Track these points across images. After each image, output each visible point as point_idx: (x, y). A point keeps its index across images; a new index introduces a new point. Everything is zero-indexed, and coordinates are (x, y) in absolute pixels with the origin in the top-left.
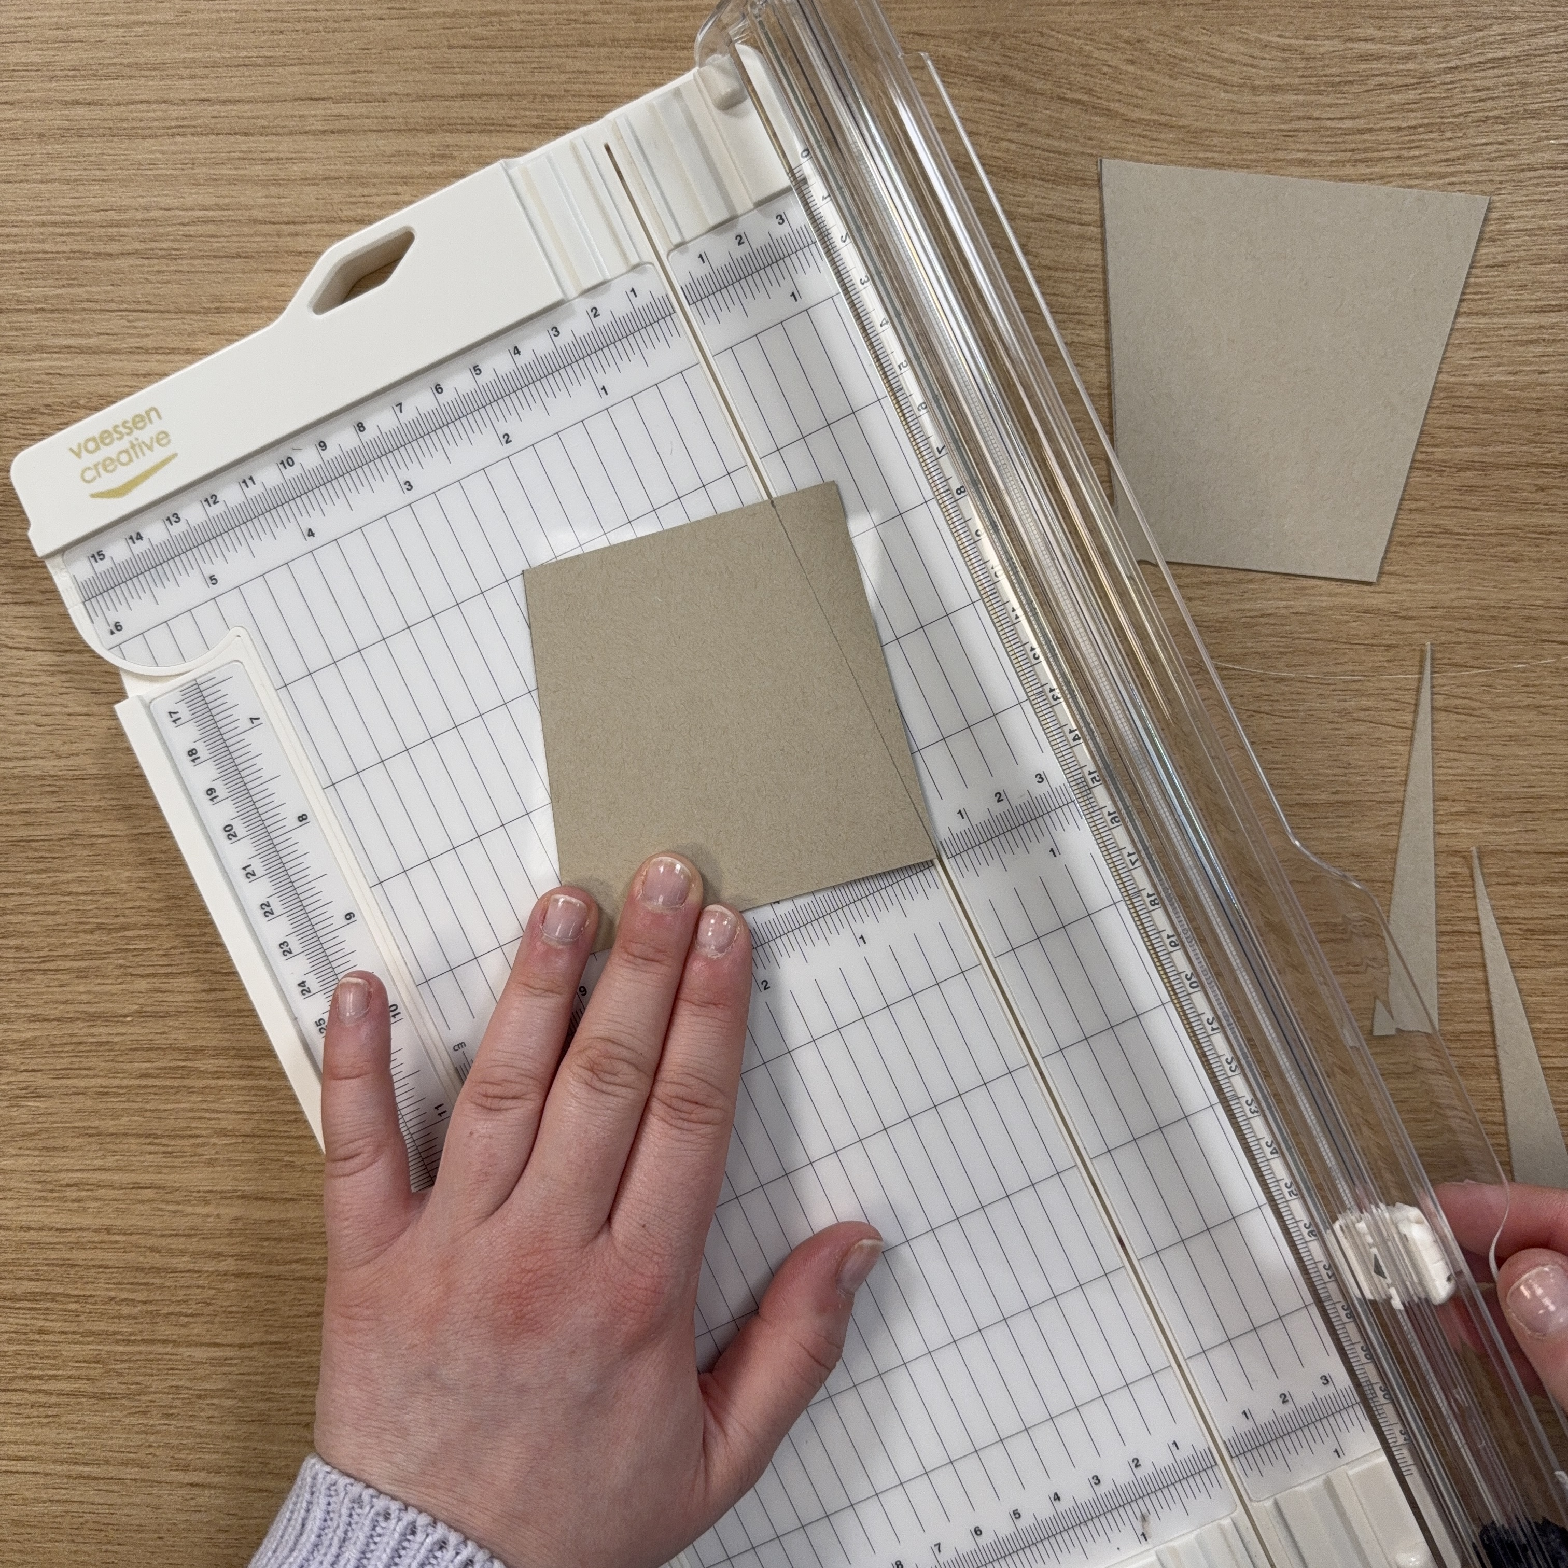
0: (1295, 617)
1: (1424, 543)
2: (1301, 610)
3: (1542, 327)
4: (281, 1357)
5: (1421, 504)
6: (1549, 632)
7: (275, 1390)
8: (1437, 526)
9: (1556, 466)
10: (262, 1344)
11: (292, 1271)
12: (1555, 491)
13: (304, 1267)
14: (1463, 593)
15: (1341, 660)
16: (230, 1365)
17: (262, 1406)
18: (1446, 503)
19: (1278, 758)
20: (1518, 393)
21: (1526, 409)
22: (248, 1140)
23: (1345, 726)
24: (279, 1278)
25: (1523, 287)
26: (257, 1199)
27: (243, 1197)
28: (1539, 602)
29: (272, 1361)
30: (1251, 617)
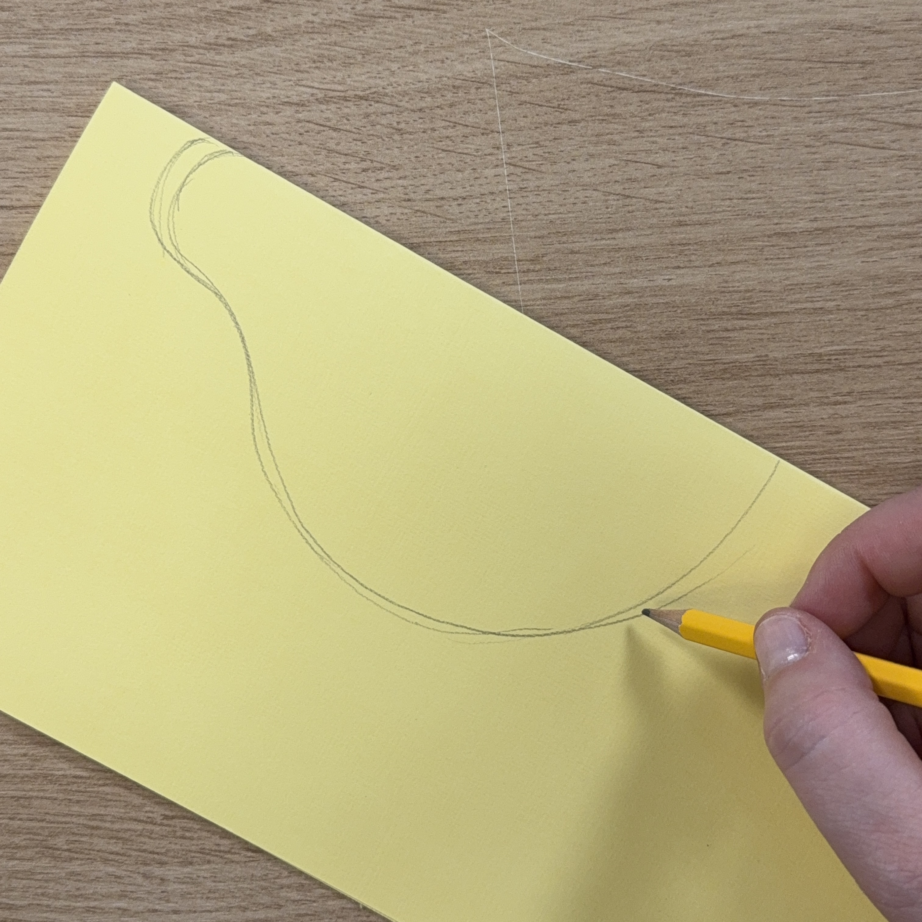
0: (766, 37)
2: (773, 29)
15: (816, 79)
19: (754, 186)
23: (821, 149)
30: (723, 39)
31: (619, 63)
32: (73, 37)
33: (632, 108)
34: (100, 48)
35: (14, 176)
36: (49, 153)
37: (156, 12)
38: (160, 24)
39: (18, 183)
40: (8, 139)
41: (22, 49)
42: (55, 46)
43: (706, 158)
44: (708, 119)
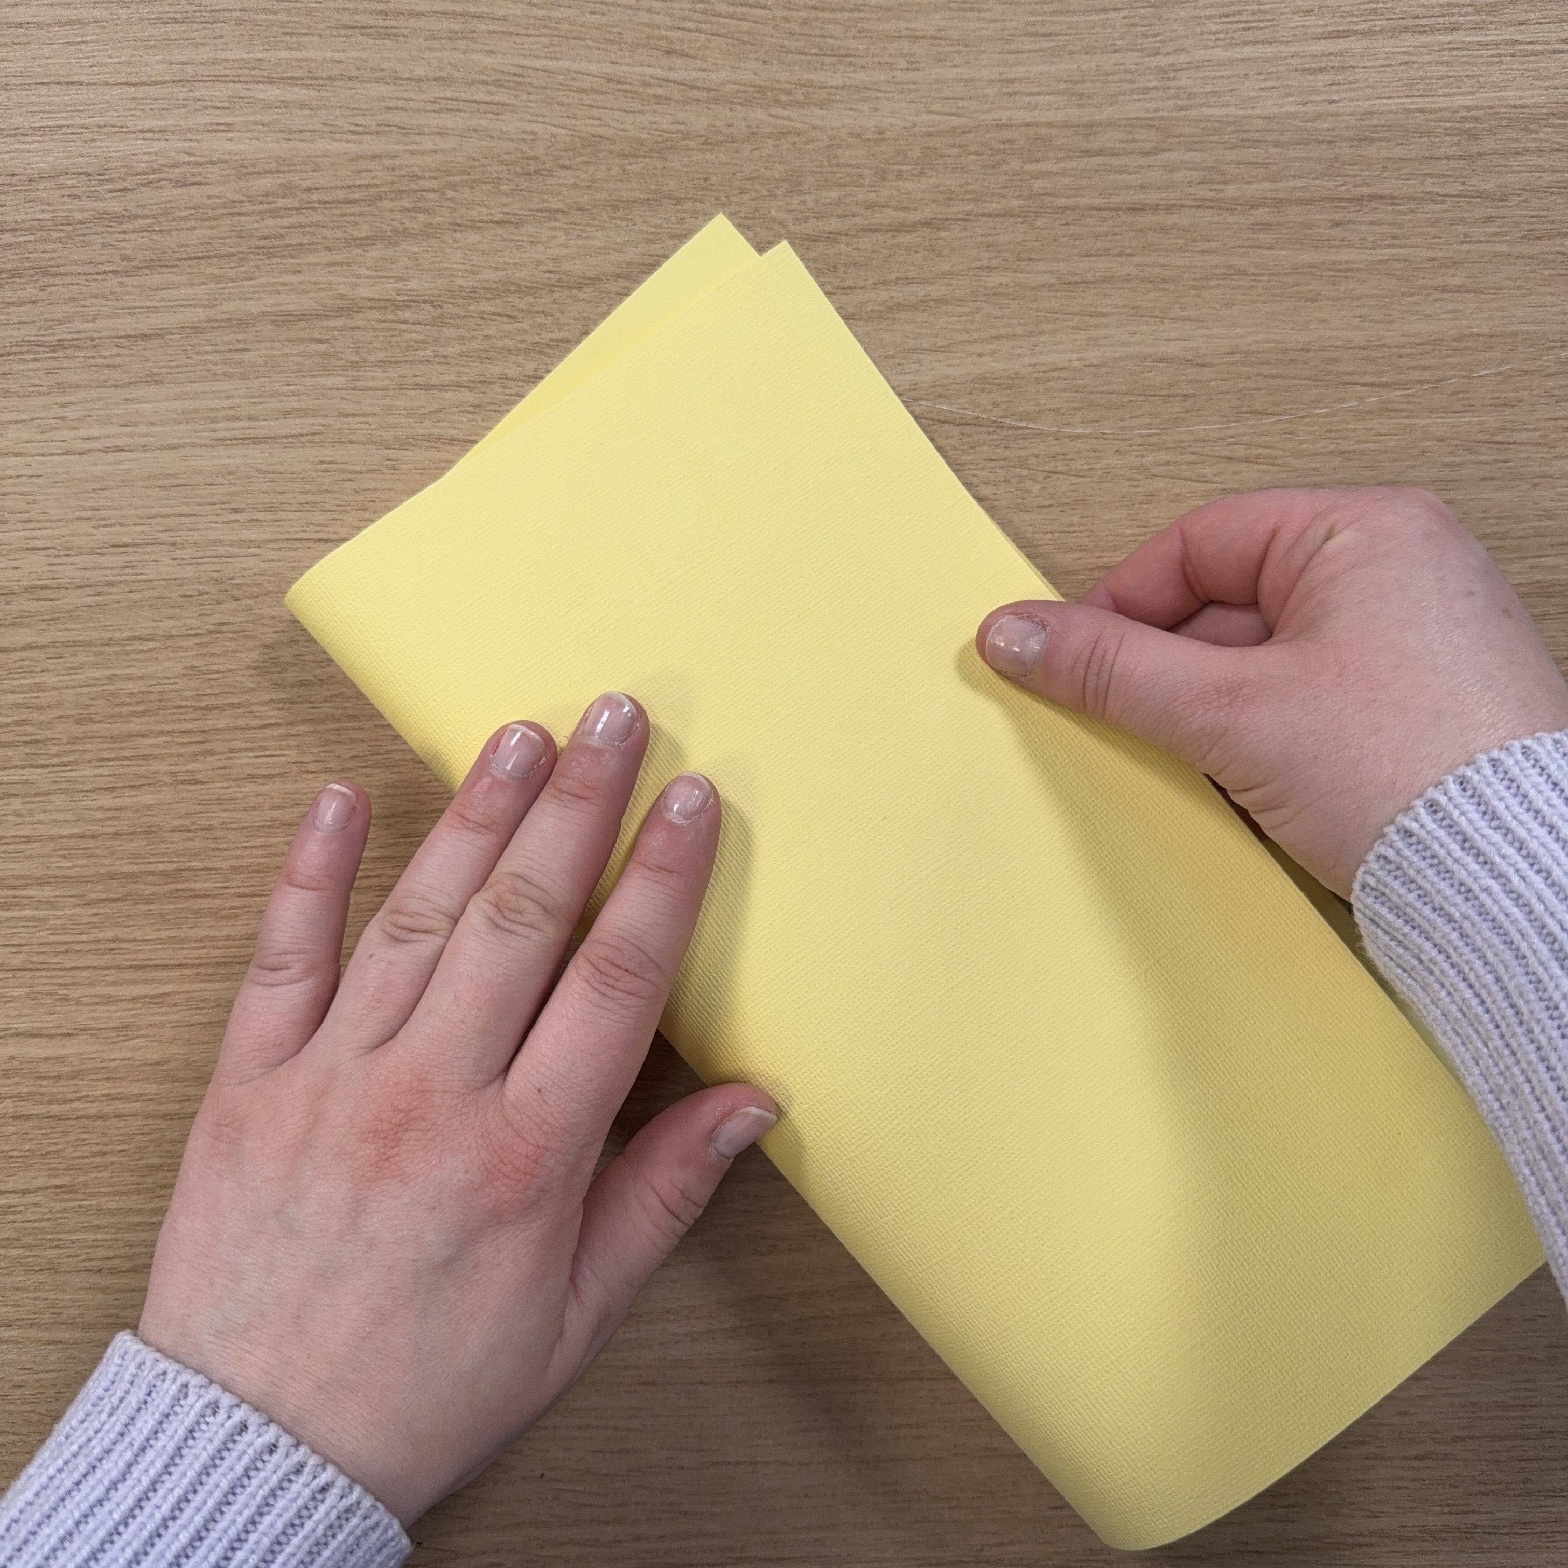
0: (1087, 370)
1: (1218, 286)
2: (1095, 361)
3: (1330, 54)
4: (68, 1200)
5: (1214, 245)
6: (1351, 374)
7: (63, 1236)
8: (1231, 267)
9: (1350, 200)
10: (47, 1188)
11: (74, 1110)
12: (1350, 226)
13: (86, 1105)
14: (1261, 336)
15: (1138, 413)
16: (15, 1213)
17: (52, 1253)
18: (1239, 242)
19: (1076, 519)
20: (1309, 124)
21: (1318, 141)
22: (19, 974)
23: (1143, 483)
24: (59, 1118)
25: (1309, 12)
26: (33, 1036)
27: (18, 1035)
28: (1339, 343)
29: (58, 1206)
30: (1044, 372)
31: (940, 396)
32: (390, 370)
33: (953, 441)
34: (419, 380)
35: (331, 508)
36: (367, 486)
37: (475, 345)
38: (479, 357)
39: (335, 516)
40: (326, 471)
41: (338, 381)
42: (373, 379)
43: (1027, 491)
44: (1029, 452)
